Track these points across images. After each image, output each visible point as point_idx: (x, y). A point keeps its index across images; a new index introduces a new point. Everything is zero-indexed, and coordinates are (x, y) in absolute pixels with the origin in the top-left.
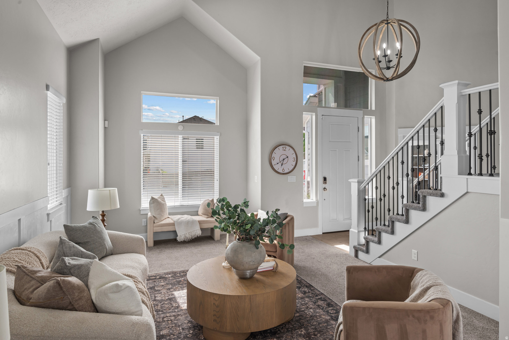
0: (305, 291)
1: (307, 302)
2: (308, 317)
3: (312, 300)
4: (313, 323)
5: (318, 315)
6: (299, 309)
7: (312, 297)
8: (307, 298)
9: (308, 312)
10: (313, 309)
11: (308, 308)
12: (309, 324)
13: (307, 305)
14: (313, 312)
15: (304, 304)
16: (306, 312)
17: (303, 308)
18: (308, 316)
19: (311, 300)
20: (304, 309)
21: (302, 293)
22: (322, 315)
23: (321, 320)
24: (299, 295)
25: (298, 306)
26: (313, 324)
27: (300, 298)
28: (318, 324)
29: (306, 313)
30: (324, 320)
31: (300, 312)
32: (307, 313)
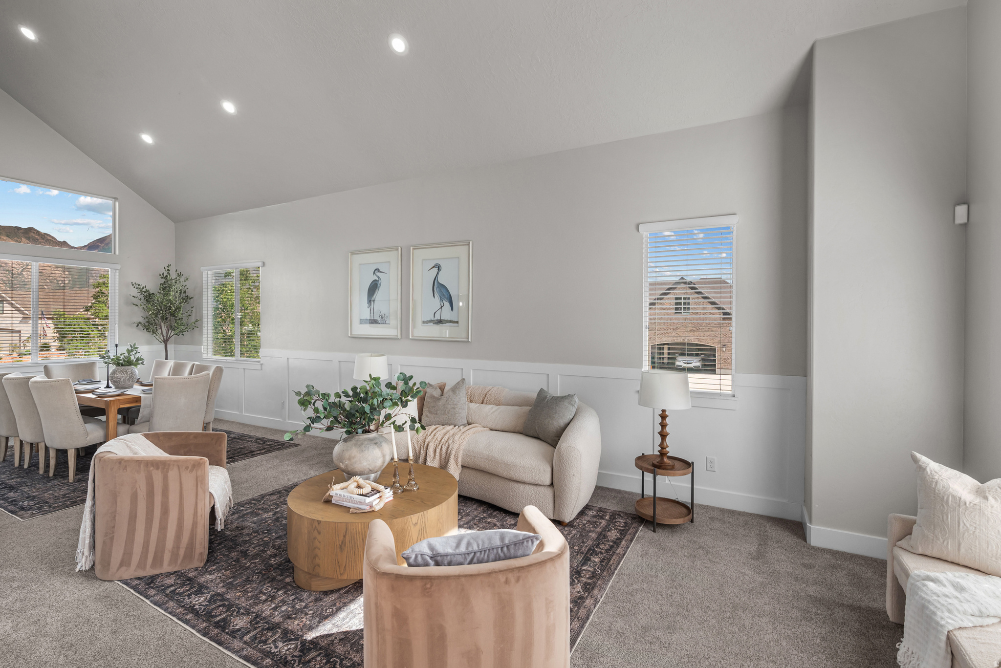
0: (286, 641)
1: (276, 613)
2: (268, 582)
3: (264, 623)
4: (258, 578)
5: (250, 594)
6: (289, 590)
7: (266, 629)
8: (278, 624)
9: (269, 591)
10: (261, 600)
11: (270, 599)
12: (265, 574)
13: (273, 606)
14: (261, 595)
15: (280, 607)
16: (273, 591)
17: (281, 596)
18: (269, 585)
19: (266, 623)
20: (278, 595)
21: (292, 632)
22: (241, 596)
23: (245, 586)
24: (298, 625)
25: (291, 596)
26: (259, 576)
27: (294, 616)
28: (249, 578)
29: (272, 589)
30: (239, 588)
31: (284, 586)
32: (270, 589)
